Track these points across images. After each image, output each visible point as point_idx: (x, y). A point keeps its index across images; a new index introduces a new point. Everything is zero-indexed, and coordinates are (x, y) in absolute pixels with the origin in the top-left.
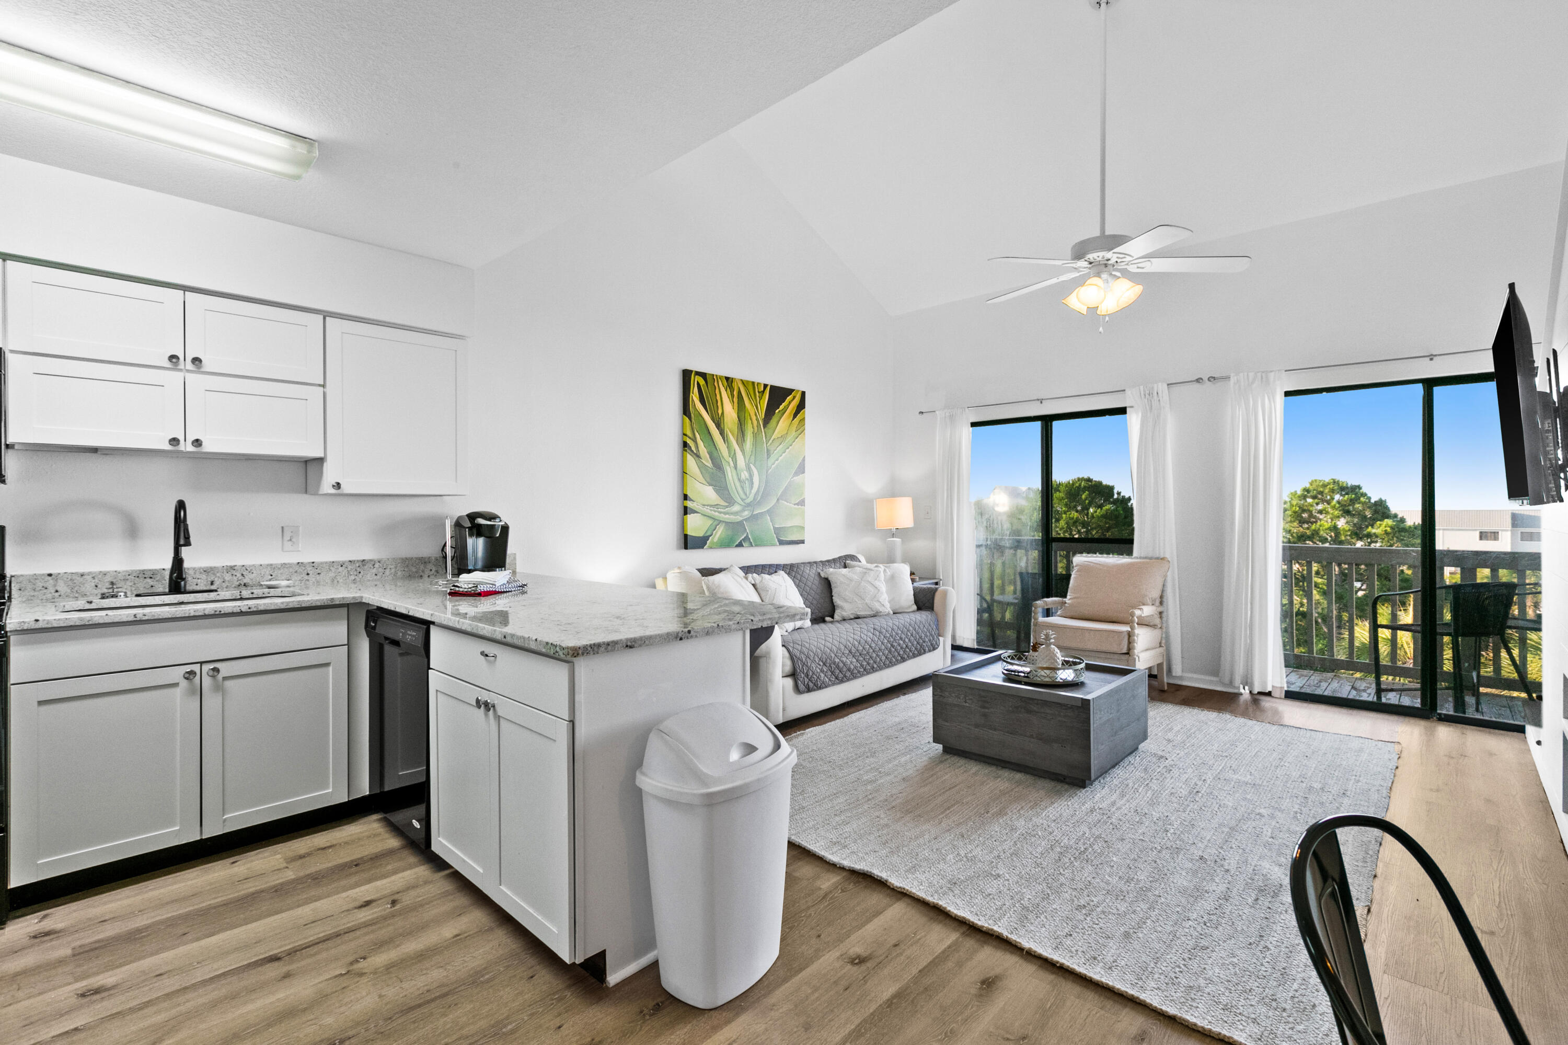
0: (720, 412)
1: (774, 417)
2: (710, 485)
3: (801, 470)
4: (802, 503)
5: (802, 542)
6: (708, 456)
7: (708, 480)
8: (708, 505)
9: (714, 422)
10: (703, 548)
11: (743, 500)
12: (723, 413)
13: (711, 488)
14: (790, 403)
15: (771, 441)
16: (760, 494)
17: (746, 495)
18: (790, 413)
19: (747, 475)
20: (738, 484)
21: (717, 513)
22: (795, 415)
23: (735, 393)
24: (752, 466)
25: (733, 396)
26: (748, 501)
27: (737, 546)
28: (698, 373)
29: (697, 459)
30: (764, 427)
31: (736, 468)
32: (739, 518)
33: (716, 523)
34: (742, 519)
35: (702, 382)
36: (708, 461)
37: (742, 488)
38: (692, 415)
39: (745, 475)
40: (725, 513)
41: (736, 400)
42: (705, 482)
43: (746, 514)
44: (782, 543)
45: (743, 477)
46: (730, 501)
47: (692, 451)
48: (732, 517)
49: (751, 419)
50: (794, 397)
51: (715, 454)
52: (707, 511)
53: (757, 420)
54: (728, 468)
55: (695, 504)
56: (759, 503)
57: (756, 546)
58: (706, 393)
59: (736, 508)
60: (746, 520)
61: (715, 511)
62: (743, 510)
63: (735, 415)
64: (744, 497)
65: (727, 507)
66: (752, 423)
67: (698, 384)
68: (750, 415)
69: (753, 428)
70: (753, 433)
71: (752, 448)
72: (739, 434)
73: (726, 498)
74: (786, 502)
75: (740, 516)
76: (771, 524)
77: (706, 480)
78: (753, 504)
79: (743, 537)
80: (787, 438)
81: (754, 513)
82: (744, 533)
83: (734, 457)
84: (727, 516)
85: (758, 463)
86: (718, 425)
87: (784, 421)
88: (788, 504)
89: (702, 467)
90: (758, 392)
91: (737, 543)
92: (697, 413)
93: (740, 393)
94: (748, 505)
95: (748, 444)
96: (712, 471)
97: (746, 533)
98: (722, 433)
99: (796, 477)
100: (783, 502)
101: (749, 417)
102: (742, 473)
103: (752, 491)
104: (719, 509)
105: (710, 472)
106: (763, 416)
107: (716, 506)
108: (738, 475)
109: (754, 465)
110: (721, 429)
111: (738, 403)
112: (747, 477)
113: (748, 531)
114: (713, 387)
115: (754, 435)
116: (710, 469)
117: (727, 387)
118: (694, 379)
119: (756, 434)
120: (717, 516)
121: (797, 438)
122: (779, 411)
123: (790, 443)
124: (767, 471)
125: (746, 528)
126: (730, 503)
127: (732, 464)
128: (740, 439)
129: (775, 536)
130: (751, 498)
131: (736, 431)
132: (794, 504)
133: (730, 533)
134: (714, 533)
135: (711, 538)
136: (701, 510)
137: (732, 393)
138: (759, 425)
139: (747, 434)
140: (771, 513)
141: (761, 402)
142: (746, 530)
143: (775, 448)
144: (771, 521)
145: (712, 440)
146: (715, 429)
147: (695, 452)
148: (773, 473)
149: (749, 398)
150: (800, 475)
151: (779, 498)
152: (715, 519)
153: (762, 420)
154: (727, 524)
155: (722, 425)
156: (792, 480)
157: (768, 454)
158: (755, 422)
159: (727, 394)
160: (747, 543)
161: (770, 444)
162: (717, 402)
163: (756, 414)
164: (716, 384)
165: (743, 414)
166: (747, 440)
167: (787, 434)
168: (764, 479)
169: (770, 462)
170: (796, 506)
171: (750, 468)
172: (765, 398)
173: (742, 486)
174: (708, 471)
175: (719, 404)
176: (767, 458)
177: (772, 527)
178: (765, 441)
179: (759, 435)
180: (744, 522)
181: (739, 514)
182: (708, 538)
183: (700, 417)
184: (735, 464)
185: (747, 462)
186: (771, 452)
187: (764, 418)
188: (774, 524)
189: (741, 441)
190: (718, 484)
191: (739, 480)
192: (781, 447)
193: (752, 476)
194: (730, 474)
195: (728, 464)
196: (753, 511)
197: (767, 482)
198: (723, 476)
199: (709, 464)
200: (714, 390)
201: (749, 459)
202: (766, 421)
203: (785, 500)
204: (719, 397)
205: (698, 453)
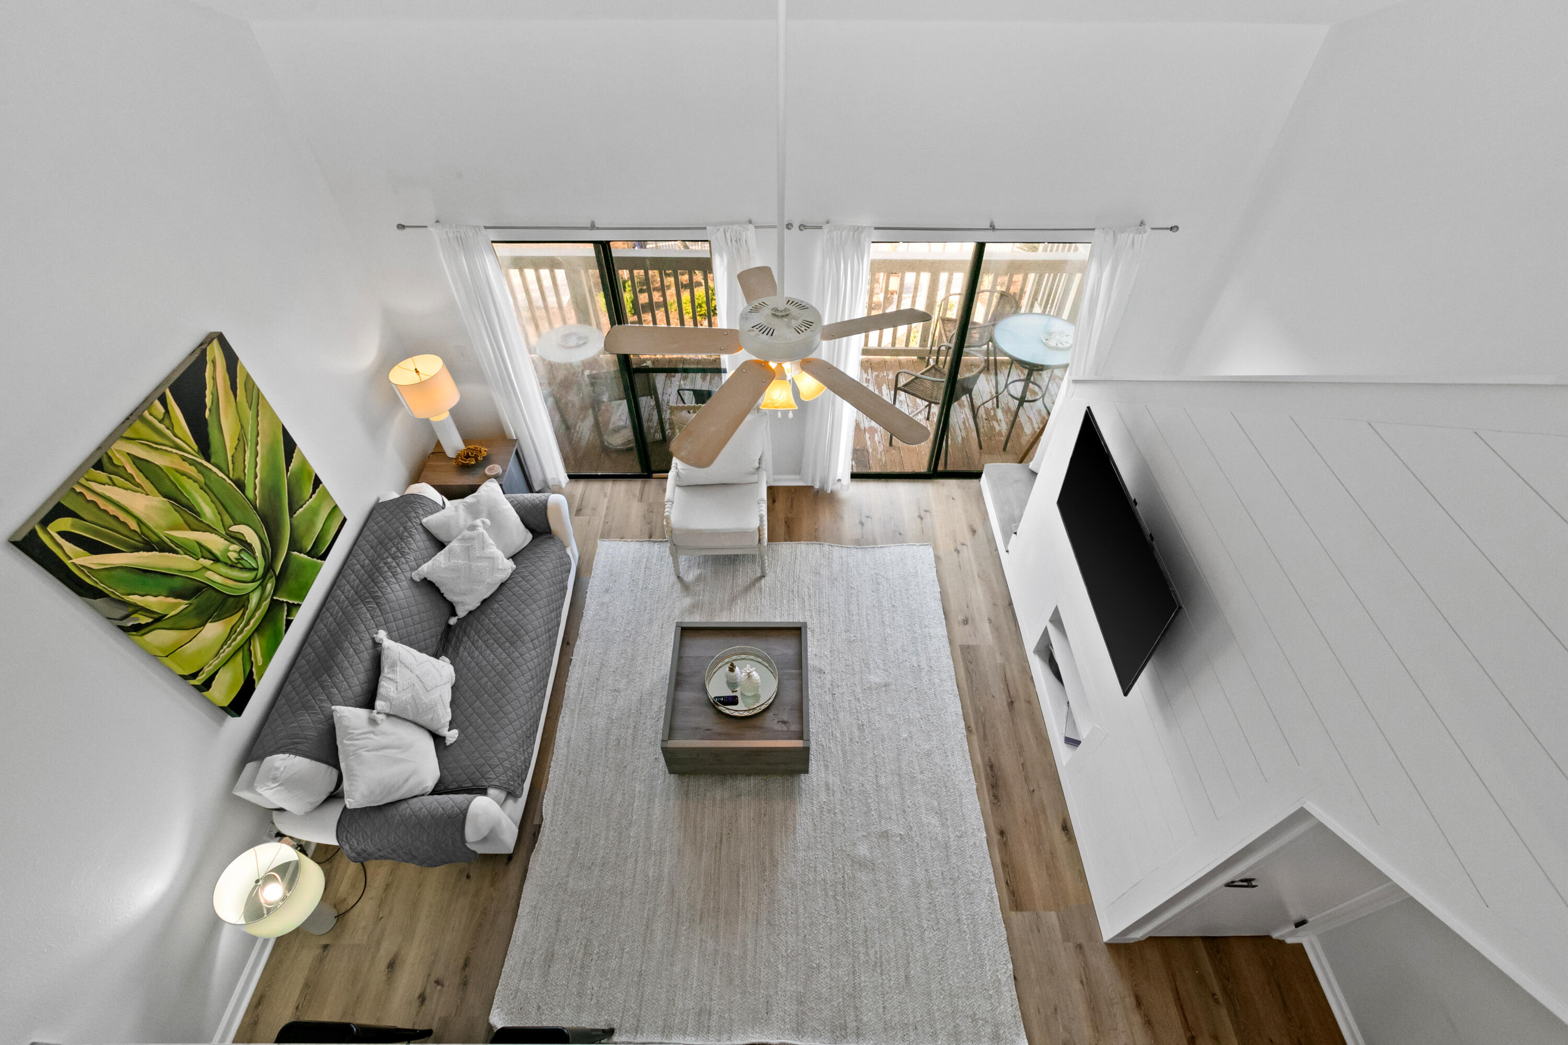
0: (133, 525)
1: (209, 429)
2: (204, 625)
3: (290, 446)
4: (317, 482)
5: (344, 521)
6: (171, 600)
7: (198, 622)
8: (222, 648)
9: (138, 551)
10: (254, 687)
11: (253, 581)
12: (140, 522)
13: (209, 625)
14: (214, 378)
15: (230, 465)
16: (268, 544)
17: (253, 570)
18: (226, 393)
19: (236, 547)
20: (236, 573)
21: (239, 638)
22: (234, 388)
23: (131, 469)
24: (235, 528)
25: (130, 478)
26: (261, 571)
27: (286, 630)
28: (44, 522)
29: (159, 624)
30: (208, 460)
31: (216, 560)
32: (266, 604)
33: (246, 649)
34: (269, 599)
35: (65, 524)
36: (178, 605)
37: (244, 569)
38: (101, 586)
39: (234, 552)
40: (247, 624)
41: (139, 478)
42: (193, 632)
43: (270, 586)
44: (324, 557)
45: (233, 556)
46: (241, 602)
47: (147, 625)
48: (257, 615)
49: (183, 474)
50: (214, 362)
51: (177, 583)
52: (228, 650)
53: (193, 463)
54: (209, 574)
55: (207, 669)
56: (275, 556)
57: (303, 600)
58: (88, 530)
59: (254, 600)
60: (274, 594)
61: (235, 639)
62: (264, 589)
63: (158, 501)
64: (253, 576)
65: (243, 614)
66: (189, 478)
67: (63, 534)
68: (177, 471)
69: (195, 481)
70: (201, 488)
71: (217, 508)
72: (186, 516)
73: (235, 608)
74: (301, 510)
75: (266, 600)
76: (302, 555)
77: (195, 628)
78: (269, 567)
79: (285, 614)
80: (246, 432)
81: (277, 572)
82: (283, 607)
83: (204, 551)
84: (252, 622)
85: (238, 515)
86: (149, 545)
87: (226, 416)
88: (304, 506)
89: (177, 623)
90: (161, 421)
91: (284, 628)
92: (105, 573)
93: (136, 461)
94: (264, 576)
95: (208, 510)
96: (192, 607)
97: (285, 605)
98: (163, 547)
99: (292, 464)
100: (298, 512)
101: (178, 474)
102: (230, 554)
103: (257, 554)
104: (238, 630)
105: (189, 612)
106: (196, 447)
107: (232, 633)
108: (226, 564)
109: (235, 524)
110: (157, 544)
111: (147, 478)
112: (238, 550)
113: (285, 600)
114: (90, 506)
115: (205, 487)
116: (190, 608)
117: (110, 479)
118: (51, 537)
119: (206, 484)
120: (242, 640)
121: (258, 416)
122: (210, 410)
123: (255, 434)
124: (255, 508)
125: (281, 599)
126: (244, 606)
127: (208, 563)
128: (192, 520)
129: (315, 559)
130: (261, 563)
131: (177, 517)
132: (311, 497)
133: (268, 632)
134: (253, 659)
135: (254, 670)
136: (219, 663)
137: (124, 475)
138: (199, 467)
139: (194, 499)
140: (294, 545)
141: (176, 431)
142: (283, 602)
143: (243, 465)
144: (300, 553)
145: (158, 576)
146: (148, 557)
147: (150, 620)
148: (263, 498)
149: (157, 449)
150: (294, 455)
151: (291, 516)
152: (242, 646)
153: (198, 453)
154: (258, 630)
155: (154, 538)
156: (289, 473)
157: (241, 485)
158: (192, 471)
159: (114, 485)
160: (294, 610)
161: (233, 469)
162: (115, 518)
163: (184, 459)
164: (90, 496)
165: (168, 482)
166: (201, 508)
167: (242, 427)
168: (258, 521)
169: (250, 492)
170: (314, 496)
171: (233, 534)
172: (177, 418)
173: (241, 568)
174: (185, 615)
175: (123, 516)
176: (243, 492)
177: (306, 556)
178: (224, 477)
179: (210, 480)
180: (275, 598)
181: (263, 599)
182: (251, 673)
183: (114, 573)
184: (211, 557)
185: (224, 533)
186: (242, 478)
187: (199, 448)
188: (306, 549)
189: (195, 521)
190: (213, 608)
191: (232, 566)
192: (247, 455)
193: (243, 538)
194: (216, 577)
195: (203, 570)
196: (275, 574)
197: (264, 520)
198: (210, 591)
199: (182, 605)
200: (96, 510)
201: (223, 525)
202: (205, 449)
203: (298, 510)
204: (112, 510)
205: (155, 616)
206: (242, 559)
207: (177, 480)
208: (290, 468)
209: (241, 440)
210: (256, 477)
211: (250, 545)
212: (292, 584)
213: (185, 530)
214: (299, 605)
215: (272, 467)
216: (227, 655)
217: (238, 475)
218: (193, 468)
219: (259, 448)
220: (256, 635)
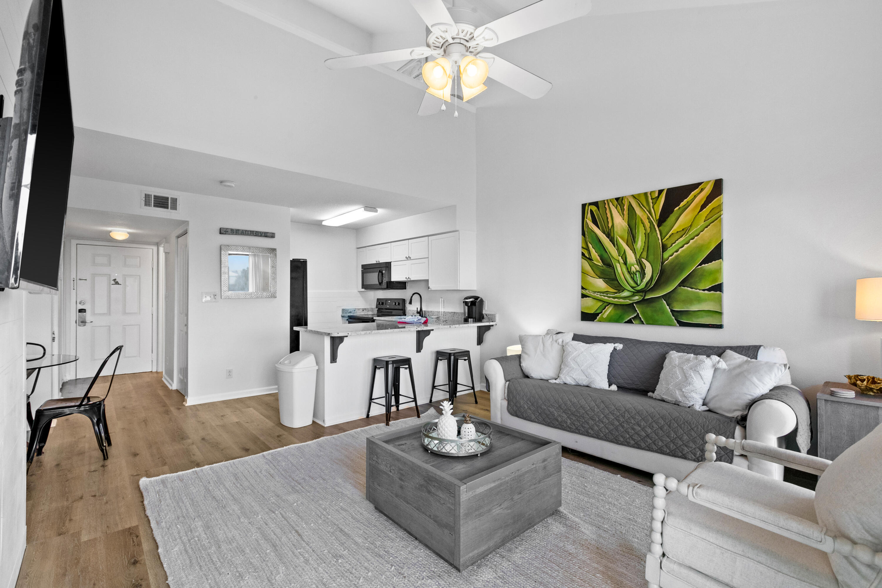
0: (610, 225)
1: (671, 216)
2: (601, 278)
3: (716, 256)
4: (718, 288)
5: (720, 327)
6: (599, 258)
7: (599, 274)
8: (598, 292)
9: (604, 233)
10: (594, 321)
11: (632, 287)
12: (613, 226)
13: (601, 280)
14: (695, 197)
15: (667, 237)
16: (653, 283)
17: (637, 284)
18: (696, 206)
19: (638, 268)
20: (628, 276)
21: (606, 298)
22: (703, 207)
23: (626, 207)
24: (644, 261)
25: (623, 210)
26: (639, 288)
27: (626, 322)
28: (591, 204)
29: (589, 261)
30: (659, 226)
31: (625, 263)
32: (628, 302)
33: (605, 304)
34: (632, 302)
35: (594, 208)
36: (599, 262)
37: (633, 279)
38: (586, 233)
39: (635, 268)
40: (614, 298)
41: (626, 212)
42: (596, 277)
43: (637, 298)
44: (682, 324)
45: (633, 269)
46: (620, 288)
47: (586, 257)
48: (621, 300)
49: (643, 223)
50: (702, 190)
51: (605, 256)
52: (598, 296)
53: (651, 222)
54: (618, 265)
55: (587, 291)
56: (652, 290)
57: (648, 324)
58: (598, 215)
59: (626, 294)
60: (636, 303)
61: (605, 296)
62: (633, 295)
63: (625, 224)
64: (633, 285)
65: (616, 293)
66: (644, 226)
67: (591, 211)
68: (641, 220)
69: (645, 229)
70: (645, 234)
71: (644, 247)
72: (629, 238)
73: (615, 287)
74: (689, 289)
75: (630, 300)
76: (668, 307)
77: (597, 275)
78: (644, 291)
79: (633, 316)
80: (691, 230)
81: (646, 298)
82: (634, 313)
83: (624, 255)
84: (616, 300)
85: (651, 257)
86: (608, 235)
87: (686, 215)
88: (693, 290)
89: (593, 266)
90: (652, 199)
91: (626, 320)
92: (590, 231)
93: (630, 206)
94: (639, 291)
95: (640, 243)
96: (602, 268)
97: (636, 313)
98: (612, 240)
99: (706, 265)
100: (686, 288)
101: (640, 222)
102: (632, 267)
103: (644, 280)
104: (609, 295)
105: (600, 269)
106: (658, 218)
107: (606, 293)
108: (628, 269)
109: (646, 260)
110: (611, 237)
111: (628, 214)
112: (637, 270)
113: (638, 312)
114: (604, 209)
115: (647, 235)
116: (601, 267)
117: (617, 205)
118: (588, 209)
119: (648, 234)
120: (606, 300)
121: (707, 227)
122: (679, 208)
123: (697, 233)
124: (662, 263)
125: (637, 309)
126: (619, 290)
127: (621, 261)
128: (630, 242)
129: (673, 318)
130: (642, 286)
131: (626, 236)
132: (704, 290)
133: (619, 312)
134: (603, 311)
135: (600, 315)
136: (592, 295)
137: (622, 208)
138: (652, 226)
139: (638, 235)
140: (667, 297)
141: (655, 206)
142: (637, 311)
143: (674, 241)
144: (668, 305)
145: (602, 247)
146: (606, 239)
147: (588, 257)
148: (671, 263)
149: (641, 207)
150: (714, 262)
151: (680, 285)
152: (605, 302)
153: (656, 220)
154: (616, 305)
155: (612, 235)
156: (700, 267)
157: (664, 248)
158: (648, 225)
159: (616, 208)
160: (637, 321)
161: (667, 239)
162: (607, 218)
163: (648, 218)
164: (607, 206)
165: (634, 221)
166: (638, 241)
167: (691, 226)
168: (658, 270)
169: (666, 255)
170: (706, 292)
171: (641, 262)
172: (660, 202)
173: (632, 277)
174: (599, 268)
175: (610, 219)
176: (663, 252)
177: (669, 310)
178: (660, 238)
179: (652, 234)
180: (635, 305)
181: (629, 298)
182: (598, 314)
183: (592, 233)
184: (625, 261)
185: (638, 258)
186: (669, 246)
187: (659, 219)
188: (672, 308)
189: (631, 243)
190: (608, 277)
191: (629, 272)
192: (682, 239)
193: (644, 268)
194: (620, 269)
195: (617, 261)
196: (645, 296)
197: (662, 272)
198: (613, 271)
199: (600, 264)
200: (604, 211)
201: (640, 255)
202: (661, 221)
203: (688, 287)
204: (609, 215)
205: (590, 257)
206: (636, 274)
207: (638, 222)
208: (703, 265)
209: (685, 231)
210: (677, 251)
211: (645, 274)
212: (649, 311)
213: (625, 242)
214: (642, 323)
215: (692, 256)
216: (597, 297)
217: (669, 243)
218: (649, 224)
219: (691, 241)
220: (613, 306)
